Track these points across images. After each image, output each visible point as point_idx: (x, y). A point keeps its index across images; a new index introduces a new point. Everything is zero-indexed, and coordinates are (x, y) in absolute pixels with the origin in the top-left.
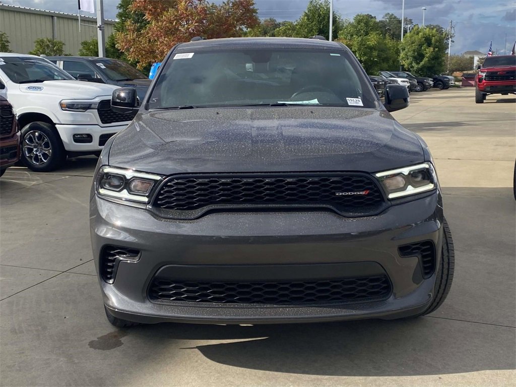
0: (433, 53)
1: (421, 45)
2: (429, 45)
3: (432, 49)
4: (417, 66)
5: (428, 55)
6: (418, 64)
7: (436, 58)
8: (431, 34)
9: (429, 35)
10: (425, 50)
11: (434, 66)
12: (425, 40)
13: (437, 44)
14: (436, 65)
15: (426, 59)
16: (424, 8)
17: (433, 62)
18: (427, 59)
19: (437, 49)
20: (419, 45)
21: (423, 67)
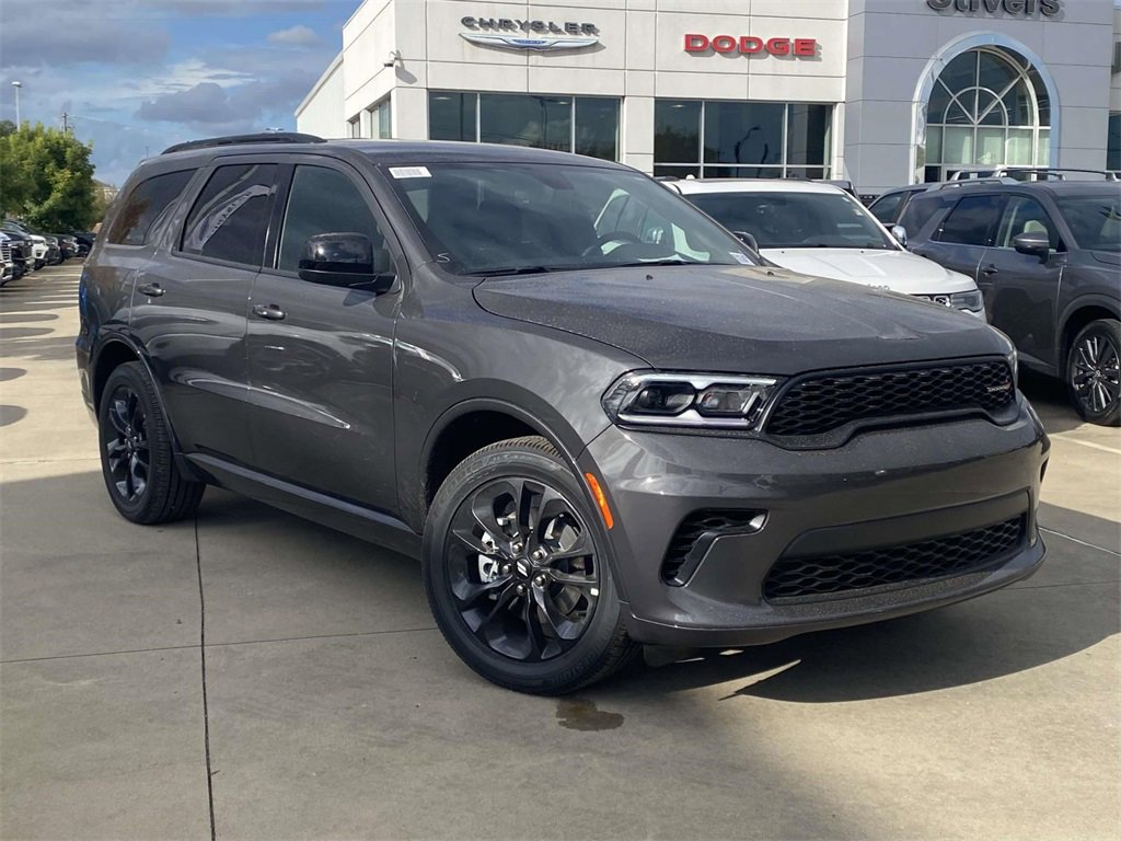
0: (72, 182)
1: (42, 164)
2: (61, 164)
3: (67, 173)
4: (36, 209)
5: (61, 185)
6: (38, 203)
7: (76, 194)
8: (62, 142)
9: (58, 143)
10: (53, 175)
11: (75, 210)
12: (49, 152)
13: (78, 162)
14: (80, 207)
15: (56, 196)
16: (17, 83)
17: (72, 202)
18: (59, 195)
19: (78, 174)
20: (38, 164)
21: (51, 210)
